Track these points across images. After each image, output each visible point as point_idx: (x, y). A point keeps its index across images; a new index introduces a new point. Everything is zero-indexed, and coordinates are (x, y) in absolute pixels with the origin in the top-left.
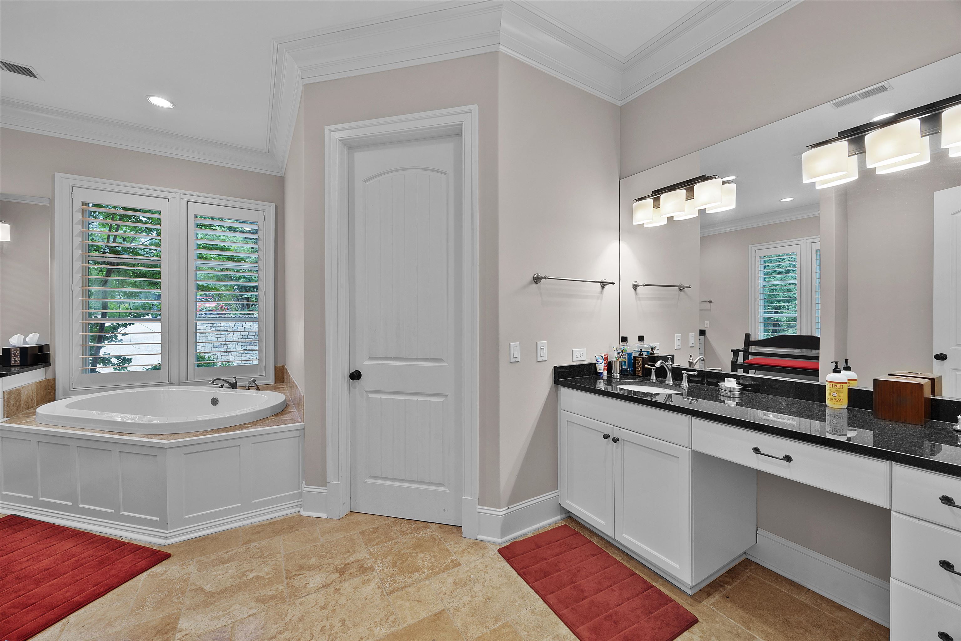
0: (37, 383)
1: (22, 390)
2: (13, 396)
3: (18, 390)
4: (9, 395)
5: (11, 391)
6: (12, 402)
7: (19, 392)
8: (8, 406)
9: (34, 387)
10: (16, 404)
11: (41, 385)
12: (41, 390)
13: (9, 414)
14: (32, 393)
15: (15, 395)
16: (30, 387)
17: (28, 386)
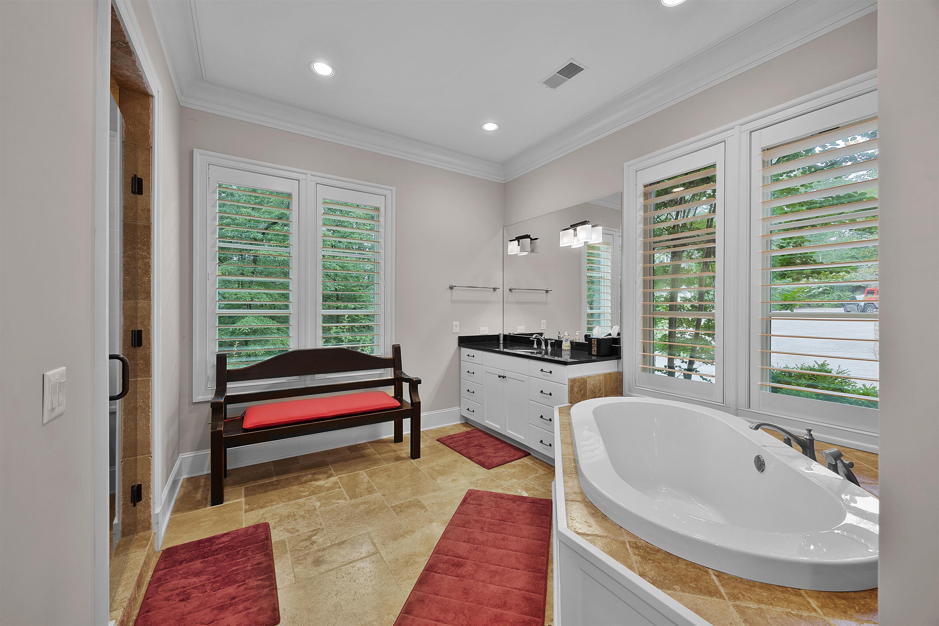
0: (607, 374)
1: (587, 379)
2: (577, 384)
3: (582, 378)
4: (573, 383)
5: (575, 379)
6: (576, 389)
7: (584, 382)
8: (571, 393)
9: (602, 378)
10: (581, 392)
11: (611, 377)
12: (611, 382)
13: (572, 401)
14: (600, 383)
15: (579, 383)
16: (597, 377)
17: (595, 376)
